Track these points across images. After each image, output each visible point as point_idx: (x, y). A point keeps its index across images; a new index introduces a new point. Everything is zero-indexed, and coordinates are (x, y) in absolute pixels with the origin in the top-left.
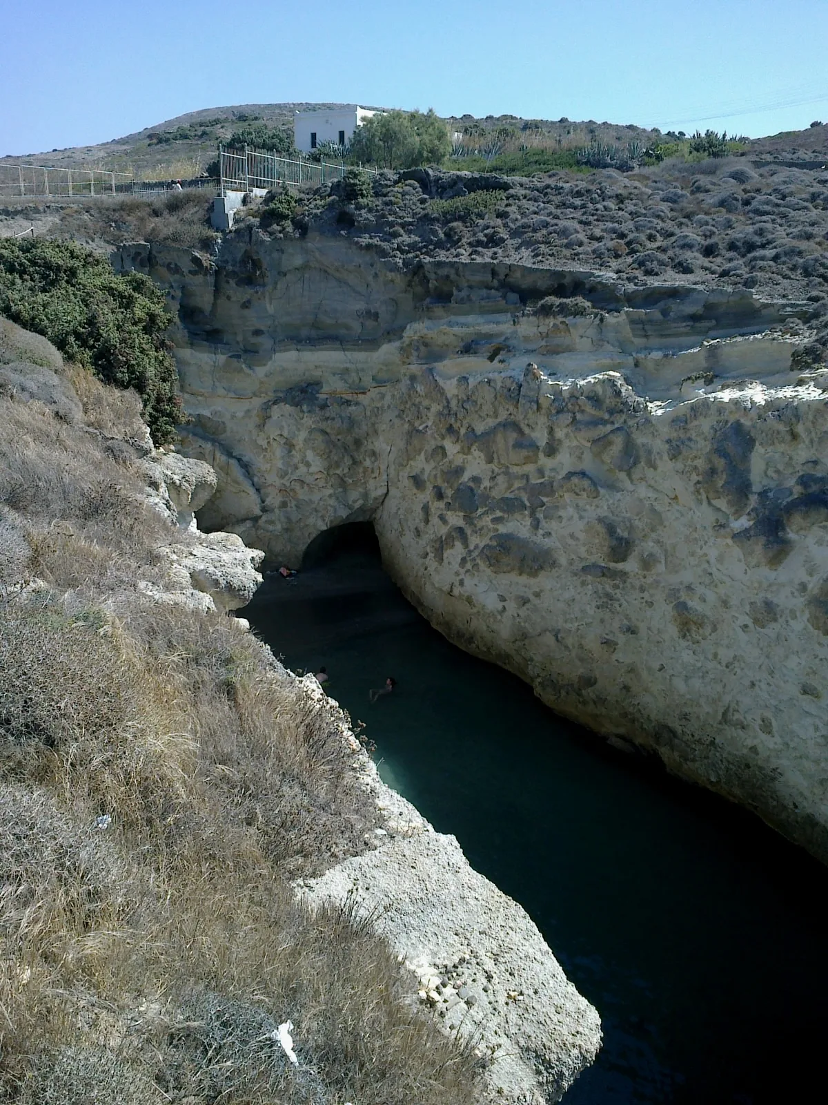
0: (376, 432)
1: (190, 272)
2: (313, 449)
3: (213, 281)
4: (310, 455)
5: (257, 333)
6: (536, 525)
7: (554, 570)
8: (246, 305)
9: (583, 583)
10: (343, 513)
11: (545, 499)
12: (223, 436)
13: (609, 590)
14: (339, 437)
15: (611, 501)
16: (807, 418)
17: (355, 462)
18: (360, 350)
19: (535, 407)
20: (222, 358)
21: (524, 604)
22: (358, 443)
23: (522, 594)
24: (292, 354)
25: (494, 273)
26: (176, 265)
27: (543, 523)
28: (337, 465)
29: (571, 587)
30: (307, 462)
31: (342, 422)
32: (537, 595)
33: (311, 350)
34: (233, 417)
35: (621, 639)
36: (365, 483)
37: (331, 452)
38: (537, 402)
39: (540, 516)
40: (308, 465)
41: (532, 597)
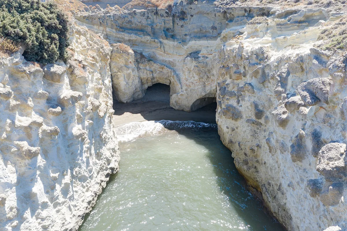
0: (214, 67)
1: (166, 16)
2: (195, 72)
3: (172, 19)
4: (195, 75)
5: (186, 35)
6: (238, 102)
7: (241, 119)
8: (182, 26)
9: (248, 126)
10: (204, 94)
11: (242, 93)
12: (175, 68)
13: (256, 129)
14: (203, 69)
15: (258, 95)
16: (306, 62)
17: (208, 77)
18: (212, 40)
19: (240, 58)
20: (176, 43)
21: (233, 131)
22: (209, 71)
23: (232, 127)
24: (193, 42)
25: (245, 11)
26: (162, 14)
27: (241, 102)
28: (202, 78)
29: (245, 127)
30: (194, 76)
31: (204, 64)
32: (237, 128)
33: (199, 40)
34: (178, 61)
35: (256, 149)
36: (211, 85)
37: (200, 73)
38: (241, 56)
39: (240, 99)
40: (194, 77)
41: (235, 129)
